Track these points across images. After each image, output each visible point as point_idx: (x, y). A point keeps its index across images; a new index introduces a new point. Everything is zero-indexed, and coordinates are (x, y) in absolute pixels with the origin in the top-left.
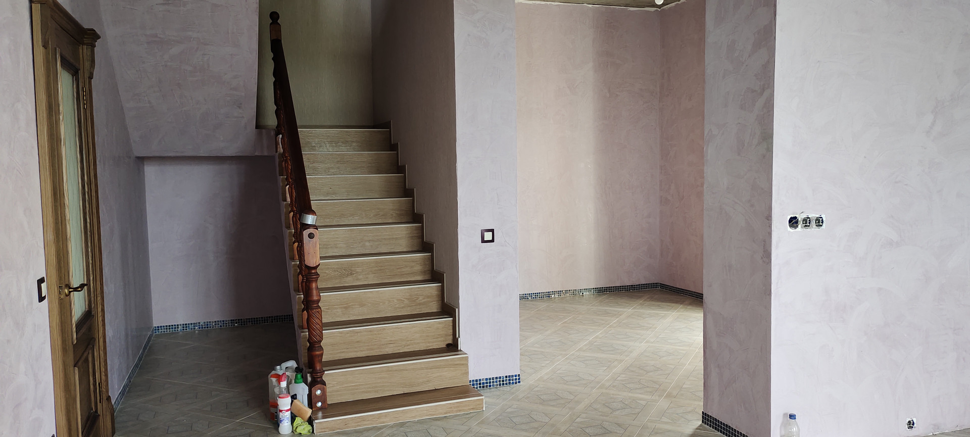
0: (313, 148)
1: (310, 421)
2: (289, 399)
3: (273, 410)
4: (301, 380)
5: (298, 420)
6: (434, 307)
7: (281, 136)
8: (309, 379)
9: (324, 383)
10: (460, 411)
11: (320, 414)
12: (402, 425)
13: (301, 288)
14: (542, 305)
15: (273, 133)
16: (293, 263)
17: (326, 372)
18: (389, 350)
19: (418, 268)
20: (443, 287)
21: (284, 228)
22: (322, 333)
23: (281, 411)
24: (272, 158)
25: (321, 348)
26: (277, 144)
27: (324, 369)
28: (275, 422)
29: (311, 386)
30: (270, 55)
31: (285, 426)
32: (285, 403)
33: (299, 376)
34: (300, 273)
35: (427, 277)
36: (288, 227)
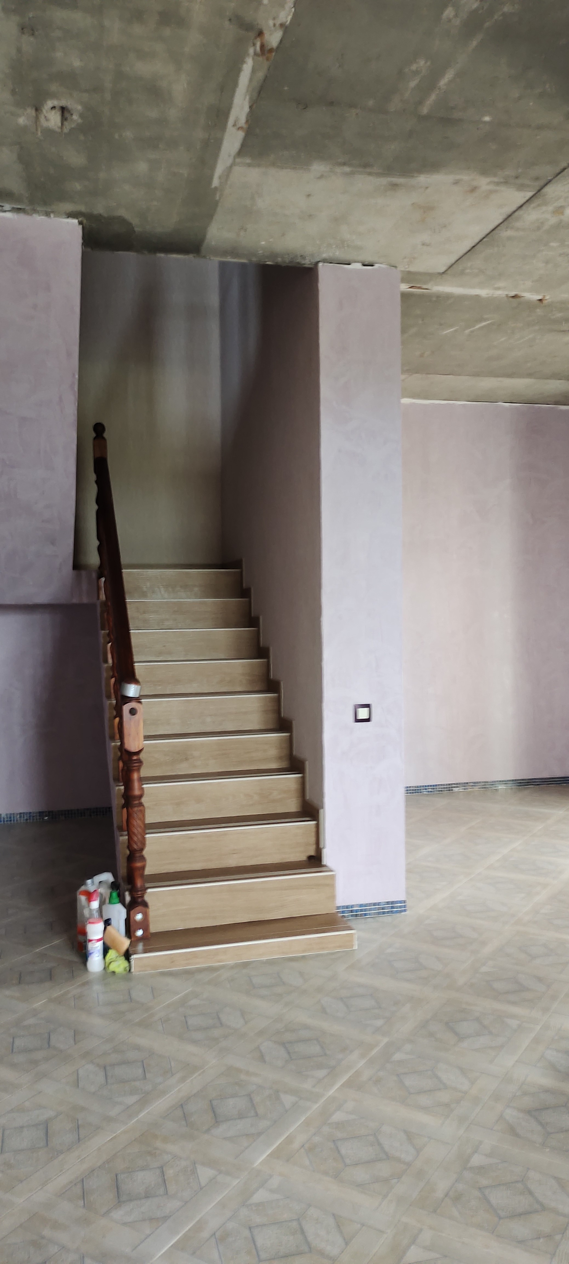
0: (144, 595)
1: (127, 956)
2: (101, 926)
3: (80, 938)
4: (117, 900)
5: (112, 954)
6: (292, 806)
7: (103, 579)
8: (128, 898)
9: (145, 905)
10: (323, 949)
11: (140, 947)
12: (245, 965)
13: (121, 777)
14: (441, 802)
15: (94, 575)
16: (113, 744)
17: (149, 890)
18: (232, 862)
19: (273, 752)
20: (303, 778)
21: (104, 699)
22: (144, 839)
23: (90, 941)
24: (92, 607)
25: (143, 859)
26: (99, 589)
27: (147, 885)
28: (83, 954)
29: (130, 908)
30: (92, 477)
31: (95, 962)
32: (95, 931)
33: (115, 894)
34: (121, 758)
35: (284, 765)
36: (109, 697)
